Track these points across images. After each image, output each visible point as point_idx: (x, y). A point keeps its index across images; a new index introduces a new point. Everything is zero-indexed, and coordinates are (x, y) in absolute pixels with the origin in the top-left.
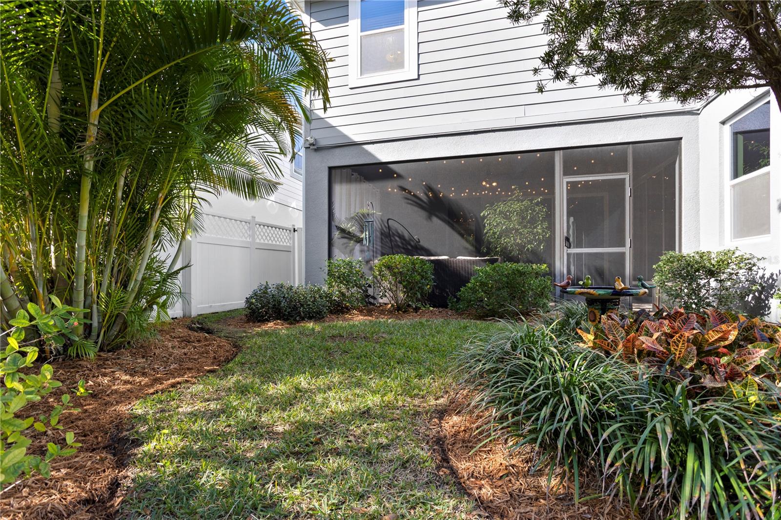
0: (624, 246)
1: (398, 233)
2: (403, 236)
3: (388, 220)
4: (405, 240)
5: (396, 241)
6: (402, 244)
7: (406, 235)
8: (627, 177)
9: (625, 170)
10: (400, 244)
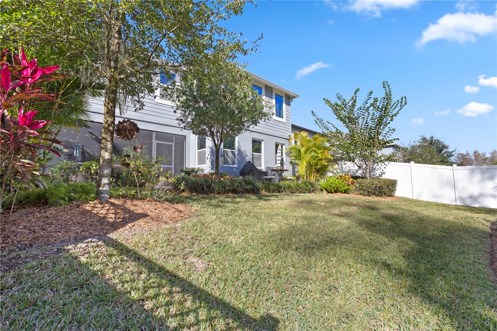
0: (172, 165)
1: (87, 152)
2: (90, 154)
3: (83, 146)
4: (91, 155)
5: (86, 155)
6: (89, 157)
7: (91, 153)
8: (173, 144)
9: (172, 142)
10: (88, 157)
